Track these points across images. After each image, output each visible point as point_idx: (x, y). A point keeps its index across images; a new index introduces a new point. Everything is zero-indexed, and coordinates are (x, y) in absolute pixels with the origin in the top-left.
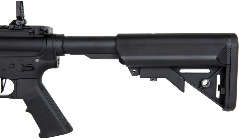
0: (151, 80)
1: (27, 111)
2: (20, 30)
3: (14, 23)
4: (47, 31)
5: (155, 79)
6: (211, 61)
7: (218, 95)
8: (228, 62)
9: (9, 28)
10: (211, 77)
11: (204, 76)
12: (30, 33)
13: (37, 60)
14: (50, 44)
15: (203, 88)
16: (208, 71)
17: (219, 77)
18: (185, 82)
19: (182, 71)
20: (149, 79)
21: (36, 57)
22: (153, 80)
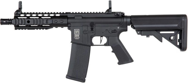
0: (147, 37)
1: (112, 52)
2: (111, 14)
3: (108, 10)
4: (124, 14)
5: (148, 36)
6: (175, 27)
7: (178, 44)
8: (183, 28)
9: (106, 13)
10: (175, 35)
11: (171, 35)
12: (115, 15)
13: (118, 28)
14: (125, 20)
15: (171, 40)
16: (173, 32)
17: (178, 35)
18: (163, 38)
19: (161, 32)
20: (146, 36)
21: (118, 26)
22: (148, 37)
